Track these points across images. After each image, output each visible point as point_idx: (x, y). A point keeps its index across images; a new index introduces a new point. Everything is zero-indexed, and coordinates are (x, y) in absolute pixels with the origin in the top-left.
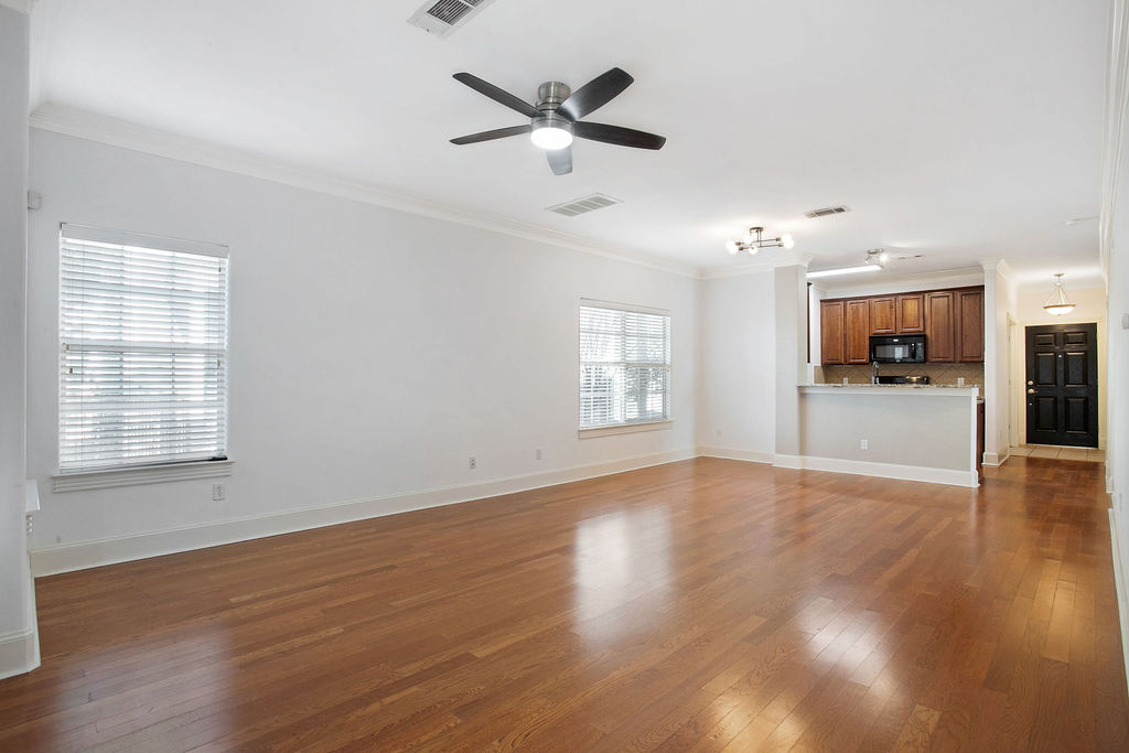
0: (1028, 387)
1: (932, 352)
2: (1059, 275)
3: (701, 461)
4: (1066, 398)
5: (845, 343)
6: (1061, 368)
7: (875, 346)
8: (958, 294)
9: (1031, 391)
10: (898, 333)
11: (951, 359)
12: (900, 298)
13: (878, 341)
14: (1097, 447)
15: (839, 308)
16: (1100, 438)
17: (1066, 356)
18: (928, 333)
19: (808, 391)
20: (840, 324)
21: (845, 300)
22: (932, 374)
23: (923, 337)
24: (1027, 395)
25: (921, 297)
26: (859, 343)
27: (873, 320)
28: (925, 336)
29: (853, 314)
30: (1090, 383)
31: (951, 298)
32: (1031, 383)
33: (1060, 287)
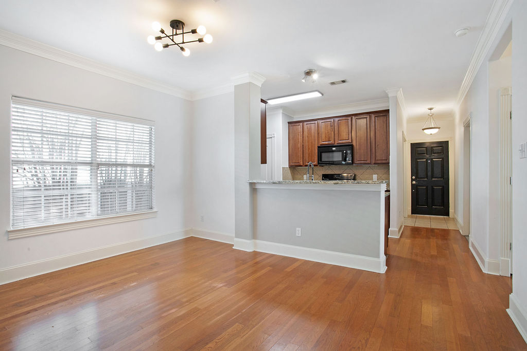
0: (412, 180)
1: (357, 157)
2: (431, 109)
3: (190, 241)
4: (432, 187)
5: (303, 151)
6: (429, 169)
7: (321, 153)
8: (373, 116)
9: (414, 182)
10: (336, 144)
11: (368, 162)
12: (337, 119)
13: (324, 149)
14: (449, 216)
15: (300, 127)
16: (451, 210)
17: (432, 161)
18: (354, 143)
19: (258, 187)
20: (300, 138)
21: (303, 122)
22: (358, 172)
23: (351, 147)
24: (412, 185)
25: (350, 118)
26: (312, 151)
27: (320, 135)
28: (352, 146)
29: (308, 131)
30: (445, 177)
31: (368, 119)
32: (414, 177)
33: (431, 116)
